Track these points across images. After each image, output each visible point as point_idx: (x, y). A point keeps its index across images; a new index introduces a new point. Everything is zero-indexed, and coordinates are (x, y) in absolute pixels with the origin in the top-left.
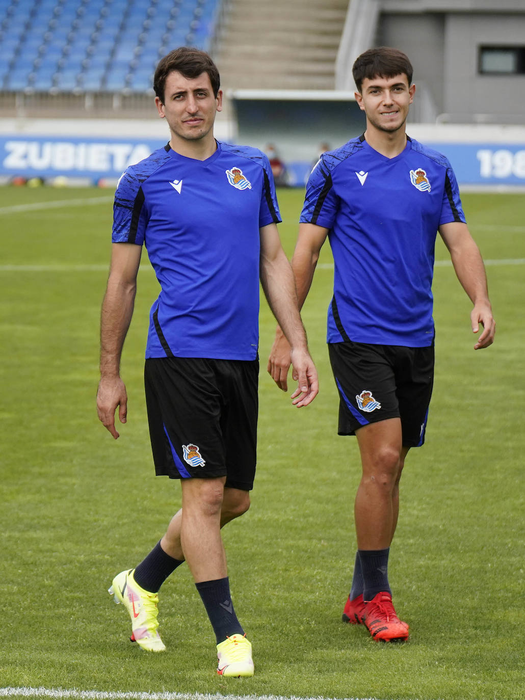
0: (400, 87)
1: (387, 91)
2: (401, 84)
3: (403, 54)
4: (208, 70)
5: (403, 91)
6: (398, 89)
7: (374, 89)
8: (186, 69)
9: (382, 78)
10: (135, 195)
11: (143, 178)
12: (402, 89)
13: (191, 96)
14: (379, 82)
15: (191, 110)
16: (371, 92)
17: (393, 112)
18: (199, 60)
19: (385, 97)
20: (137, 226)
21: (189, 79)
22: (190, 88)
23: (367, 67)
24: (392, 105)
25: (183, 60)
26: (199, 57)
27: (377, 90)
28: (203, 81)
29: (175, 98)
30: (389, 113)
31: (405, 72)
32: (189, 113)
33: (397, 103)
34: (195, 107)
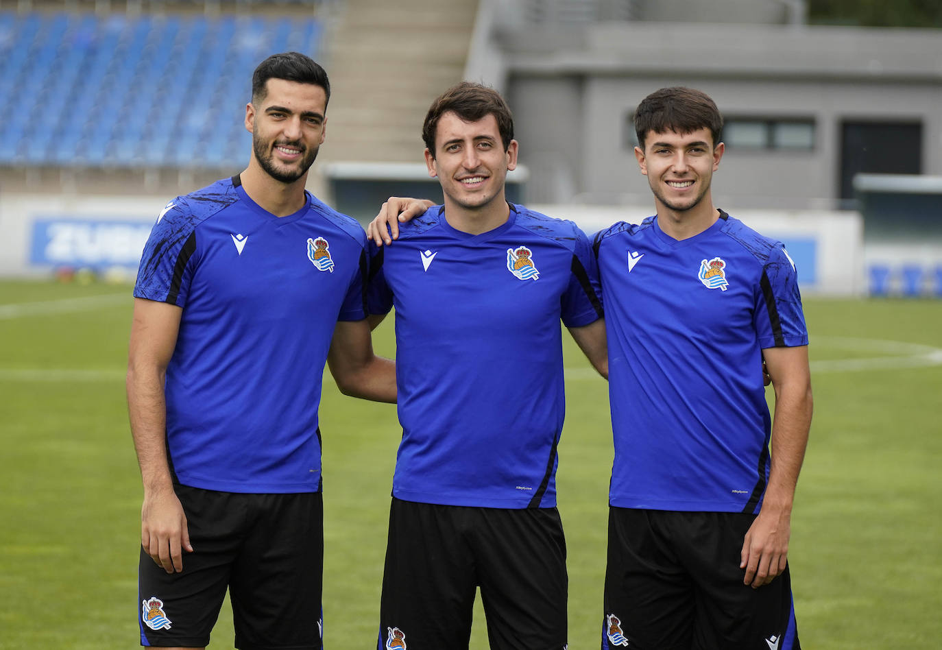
0: (699, 147)
1: (680, 152)
2: (702, 143)
3: (709, 100)
4: (495, 112)
5: (703, 153)
6: (697, 150)
7: (662, 148)
8: (465, 109)
9: (675, 132)
12: (702, 150)
13: (469, 146)
14: (669, 138)
15: (468, 164)
16: (657, 152)
17: (687, 181)
18: (482, 98)
19: (676, 160)
21: (468, 122)
22: (470, 136)
23: (655, 114)
24: (685, 173)
25: (460, 97)
26: (484, 95)
27: (666, 149)
28: (488, 126)
29: (448, 149)
30: (680, 182)
31: (709, 126)
32: (466, 169)
33: (693, 170)
34: (474, 161)
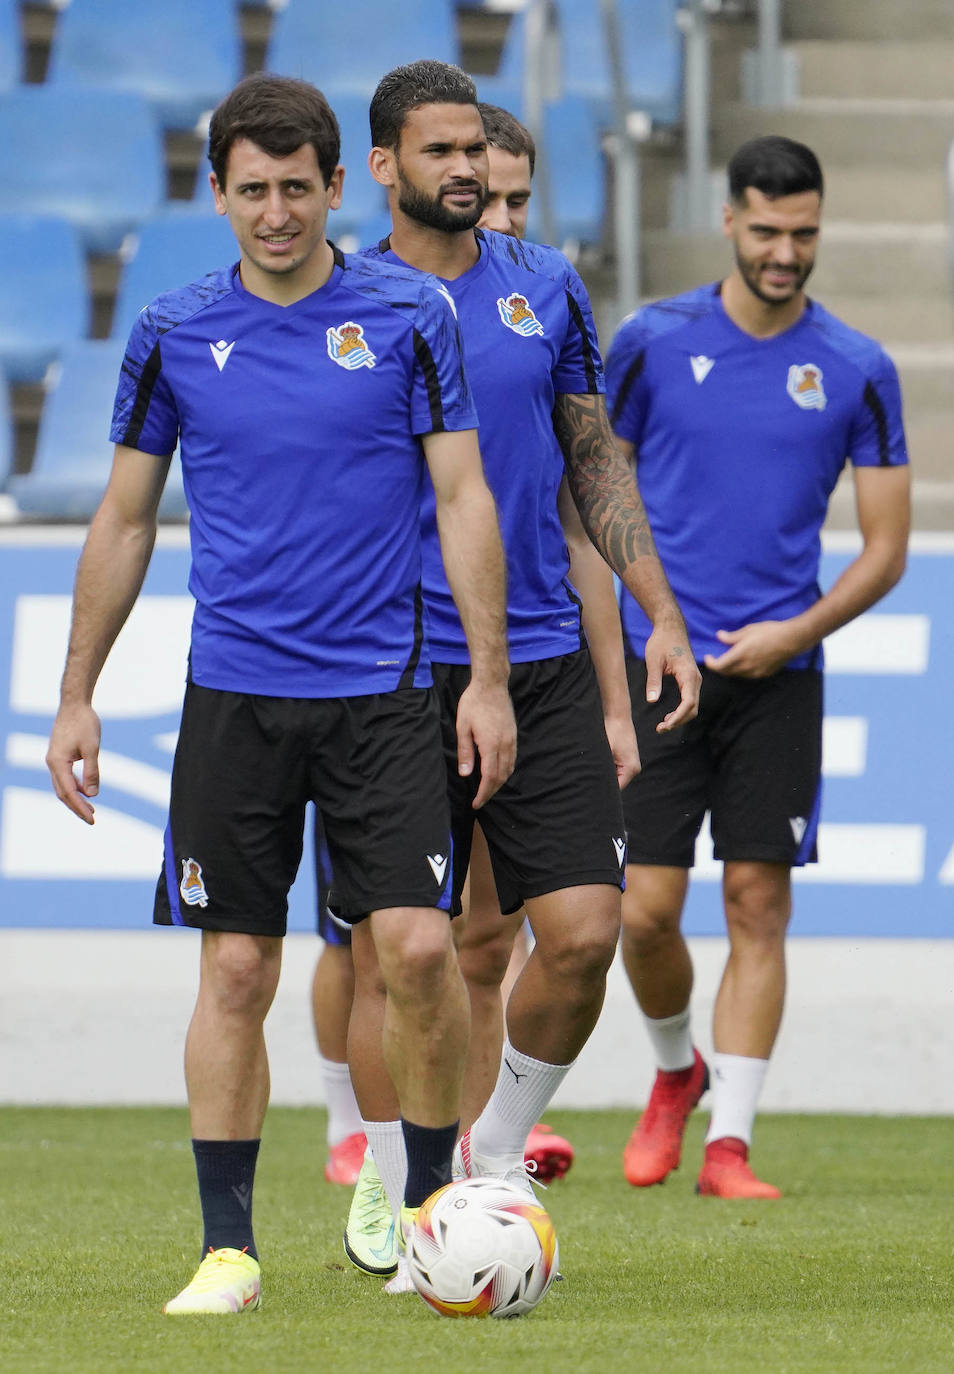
10: (146, 357)
11: (166, 326)
20: (145, 414)
28: (302, 163)
32: (269, 226)
34: (281, 216)
